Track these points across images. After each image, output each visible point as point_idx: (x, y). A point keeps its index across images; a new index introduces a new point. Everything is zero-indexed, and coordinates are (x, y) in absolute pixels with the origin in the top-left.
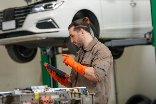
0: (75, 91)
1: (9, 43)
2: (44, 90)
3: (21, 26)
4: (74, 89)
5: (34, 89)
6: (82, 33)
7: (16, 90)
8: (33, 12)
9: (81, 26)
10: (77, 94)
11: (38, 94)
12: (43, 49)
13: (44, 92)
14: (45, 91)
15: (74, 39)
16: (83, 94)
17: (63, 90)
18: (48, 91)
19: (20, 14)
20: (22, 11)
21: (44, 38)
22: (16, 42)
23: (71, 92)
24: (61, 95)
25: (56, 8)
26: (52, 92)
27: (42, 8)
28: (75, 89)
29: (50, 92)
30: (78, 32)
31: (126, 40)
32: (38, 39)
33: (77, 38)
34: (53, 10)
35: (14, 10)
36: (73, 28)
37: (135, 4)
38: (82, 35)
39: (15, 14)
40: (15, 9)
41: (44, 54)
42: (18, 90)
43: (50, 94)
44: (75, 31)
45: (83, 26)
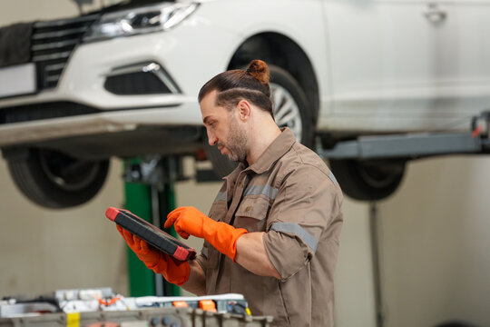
0: (205, 308)
1: (12, 140)
2: (101, 302)
3: (54, 85)
4: (203, 303)
5: (66, 299)
6: (244, 112)
7: (5, 302)
8: (94, 37)
9: (239, 89)
10: (210, 317)
11: (77, 317)
12: (132, 162)
13: (100, 309)
14: (103, 306)
15: (217, 133)
16: (232, 318)
17: (164, 303)
18: (112, 308)
19: (52, 45)
20: (60, 34)
21: (131, 127)
22: (35, 137)
23: (190, 310)
24: (155, 322)
25: (172, 27)
26: (128, 311)
27: (126, 26)
28: (207, 301)
29: (118, 311)
30: (230, 110)
31: (410, 136)
32: (111, 128)
33: (226, 129)
34: (162, 31)
35: (29, 32)
36: (214, 94)
37: (443, 16)
38: (244, 121)
39: (34, 42)
40: (33, 28)
41: (134, 180)
42: (13, 301)
43: (118, 317)
44: (219, 105)
45: (248, 90)
